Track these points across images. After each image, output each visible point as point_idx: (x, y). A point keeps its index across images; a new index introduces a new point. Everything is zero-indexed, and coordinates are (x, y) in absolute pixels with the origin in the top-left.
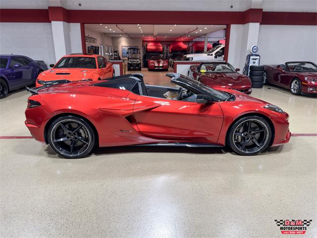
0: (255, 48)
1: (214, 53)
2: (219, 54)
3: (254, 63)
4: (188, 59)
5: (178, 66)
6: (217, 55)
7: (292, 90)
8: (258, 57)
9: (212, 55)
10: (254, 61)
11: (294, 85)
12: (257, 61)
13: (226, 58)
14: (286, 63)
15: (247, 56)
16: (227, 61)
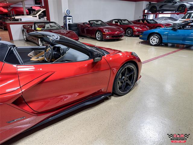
0: (68, 11)
1: (37, 15)
2: (41, 16)
3: (69, 21)
4: (17, 20)
5: (11, 26)
7: (97, 38)
8: (71, 18)
9: (36, 17)
10: (69, 20)
11: (98, 35)
12: (71, 20)
13: (48, 18)
14: (89, 21)
15: (64, 17)
16: (50, 21)
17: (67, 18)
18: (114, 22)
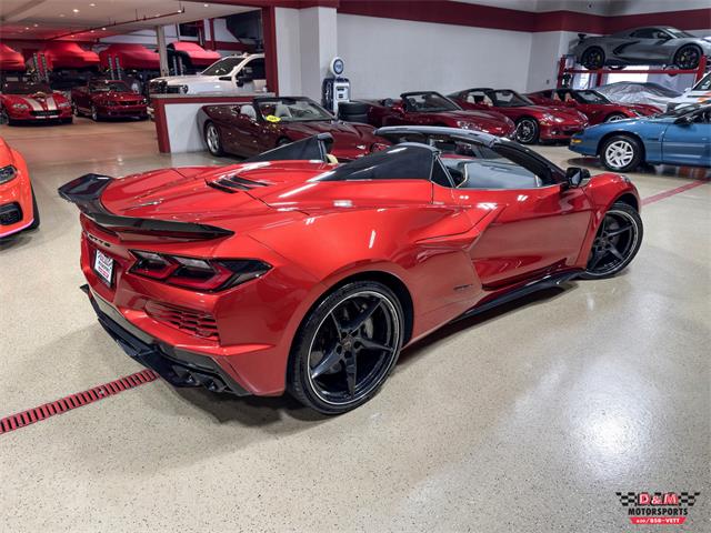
0: (339, 63)
1: (232, 74)
2: (245, 76)
3: (341, 96)
4: (175, 89)
5: (168, 107)
6: (243, 79)
8: (347, 84)
9: (229, 79)
10: (341, 92)
12: (344, 92)
13: (273, 86)
14: (404, 96)
15: (325, 82)
16: (277, 94)
17: (336, 85)
18: (471, 99)
